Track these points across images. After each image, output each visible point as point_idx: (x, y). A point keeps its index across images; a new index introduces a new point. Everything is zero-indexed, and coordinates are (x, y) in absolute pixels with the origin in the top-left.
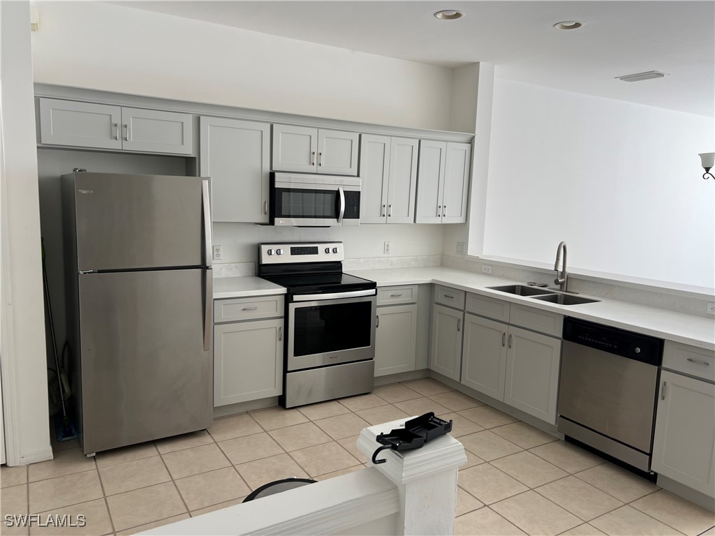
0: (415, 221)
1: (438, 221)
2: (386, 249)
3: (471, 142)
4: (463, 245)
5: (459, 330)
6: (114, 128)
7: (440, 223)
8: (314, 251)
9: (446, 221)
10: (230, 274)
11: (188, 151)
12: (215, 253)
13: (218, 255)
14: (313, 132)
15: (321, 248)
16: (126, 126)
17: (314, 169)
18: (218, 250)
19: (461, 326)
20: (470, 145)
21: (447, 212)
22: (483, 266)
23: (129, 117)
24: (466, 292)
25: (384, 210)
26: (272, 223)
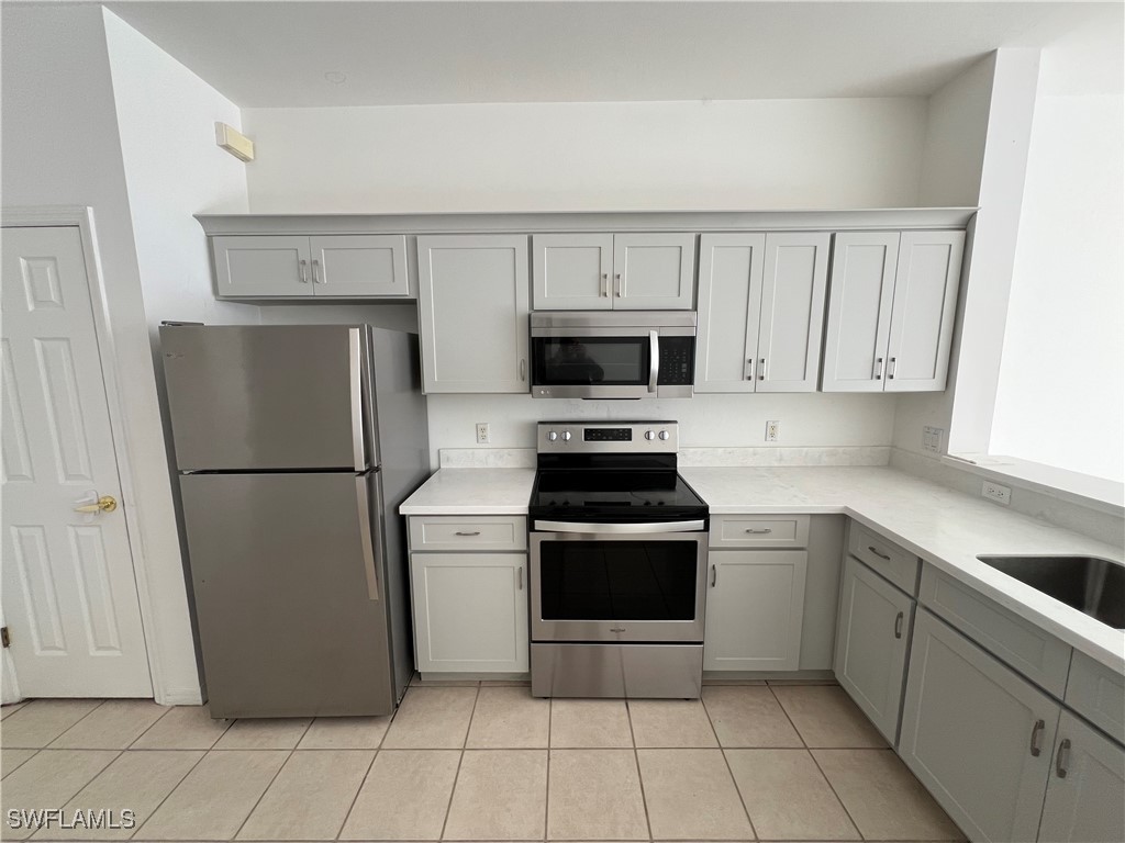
0: (820, 387)
1: (876, 387)
2: (771, 431)
3: (967, 226)
4: (940, 432)
5: (898, 636)
6: (301, 266)
7: (881, 390)
8: (626, 435)
9: (892, 387)
10: (501, 465)
11: (403, 290)
12: (480, 434)
13: (484, 438)
14: (604, 240)
15: (637, 430)
16: (316, 262)
17: (606, 303)
18: (483, 430)
19: (904, 629)
20: (962, 233)
21: (896, 369)
22: (986, 485)
23: (319, 249)
24: (921, 561)
25: (750, 371)
26: (531, 391)
